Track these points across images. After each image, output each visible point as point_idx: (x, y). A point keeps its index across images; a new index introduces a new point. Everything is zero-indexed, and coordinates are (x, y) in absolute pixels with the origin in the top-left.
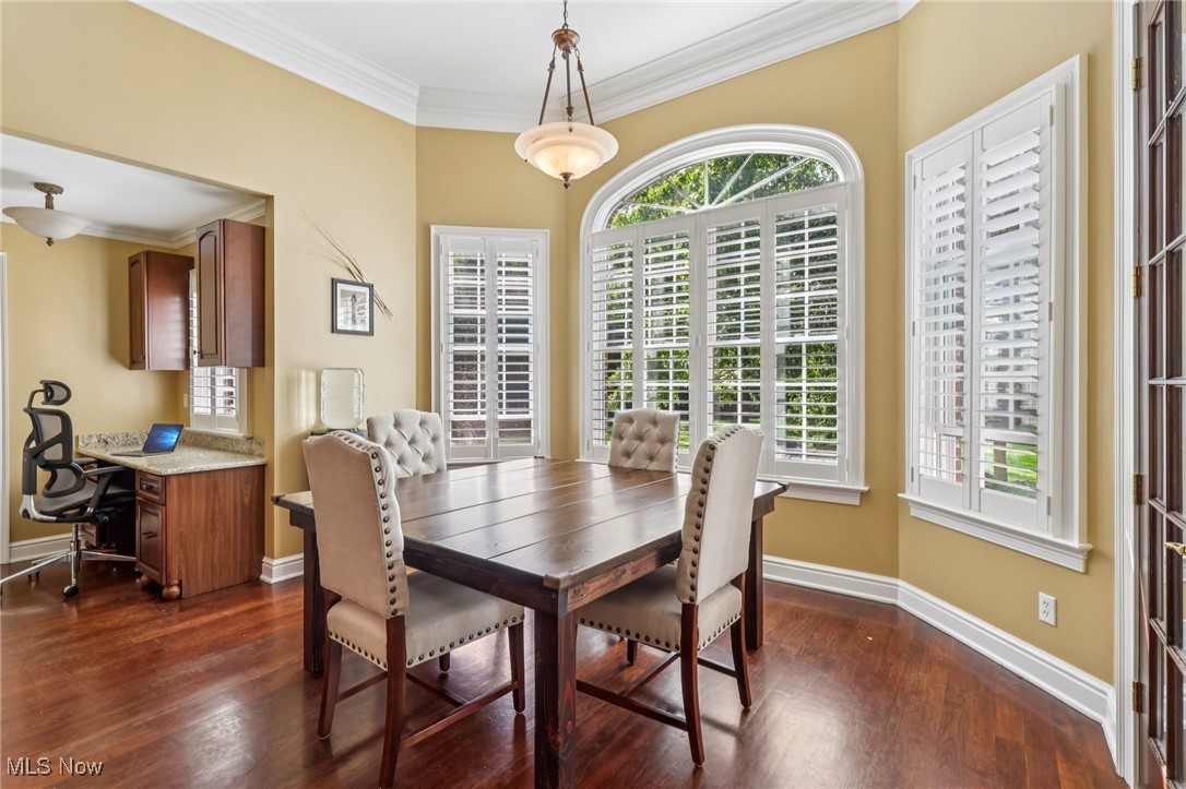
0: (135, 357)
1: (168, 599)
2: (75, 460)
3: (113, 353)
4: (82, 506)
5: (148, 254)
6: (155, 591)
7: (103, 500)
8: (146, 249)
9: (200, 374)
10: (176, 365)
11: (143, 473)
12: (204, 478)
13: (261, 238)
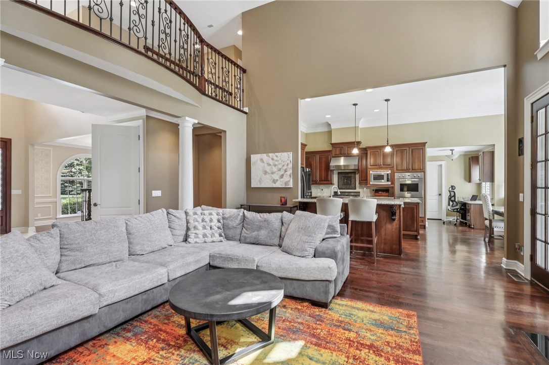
0: (469, 180)
1: (471, 228)
2: (456, 200)
3: (465, 179)
4: (457, 209)
5: (472, 157)
6: (469, 226)
7: (461, 209)
8: (471, 156)
9: (483, 184)
10: (478, 182)
11: (468, 204)
12: (478, 206)
13: (493, 153)
